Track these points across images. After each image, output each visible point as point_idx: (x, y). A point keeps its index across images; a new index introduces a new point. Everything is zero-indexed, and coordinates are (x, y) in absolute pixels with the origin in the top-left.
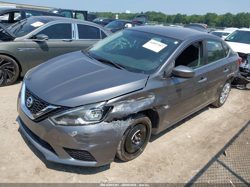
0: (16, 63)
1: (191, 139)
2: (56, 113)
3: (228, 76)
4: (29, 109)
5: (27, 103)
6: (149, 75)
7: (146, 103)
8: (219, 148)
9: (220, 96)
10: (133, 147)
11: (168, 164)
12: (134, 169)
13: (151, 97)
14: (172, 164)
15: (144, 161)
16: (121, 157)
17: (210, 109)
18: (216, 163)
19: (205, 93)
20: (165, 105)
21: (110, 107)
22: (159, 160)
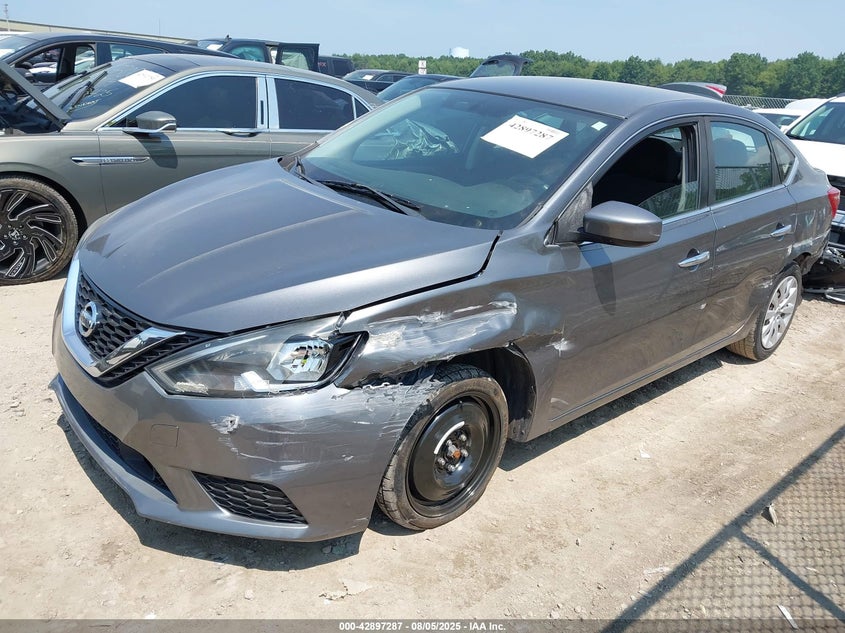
0: (68, 208)
1: (652, 462)
2: (173, 353)
3: (790, 251)
4: (86, 341)
5: (81, 323)
6: (495, 233)
7: (485, 327)
8: (749, 496)
9: (762, 321)
10: (438, 481)
11: (561, 545)
12: (441, 557)
13: (504, 307)
14: (577, 544)
15: (479, 533)
16: (397, 514)
17: (726, 366)
18: (734, 544)
19: (703, 306)
20: (557, 339)
21: (355, 334)
22: (532, 529)
